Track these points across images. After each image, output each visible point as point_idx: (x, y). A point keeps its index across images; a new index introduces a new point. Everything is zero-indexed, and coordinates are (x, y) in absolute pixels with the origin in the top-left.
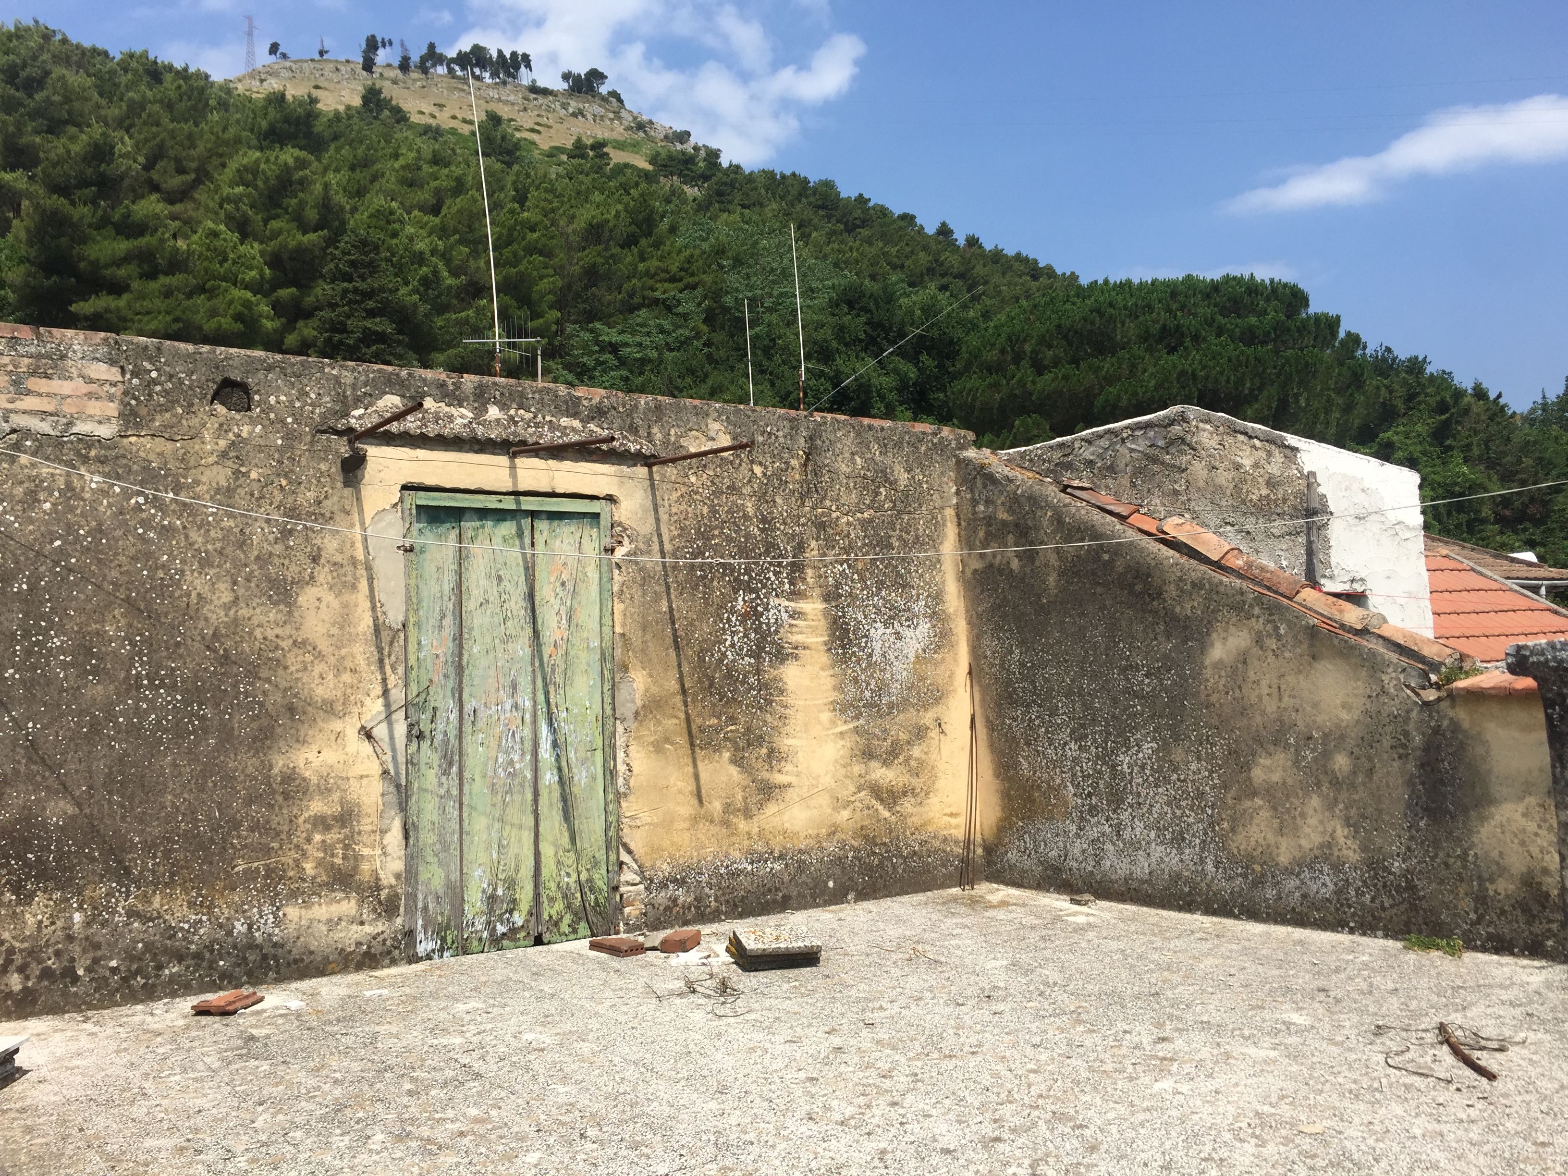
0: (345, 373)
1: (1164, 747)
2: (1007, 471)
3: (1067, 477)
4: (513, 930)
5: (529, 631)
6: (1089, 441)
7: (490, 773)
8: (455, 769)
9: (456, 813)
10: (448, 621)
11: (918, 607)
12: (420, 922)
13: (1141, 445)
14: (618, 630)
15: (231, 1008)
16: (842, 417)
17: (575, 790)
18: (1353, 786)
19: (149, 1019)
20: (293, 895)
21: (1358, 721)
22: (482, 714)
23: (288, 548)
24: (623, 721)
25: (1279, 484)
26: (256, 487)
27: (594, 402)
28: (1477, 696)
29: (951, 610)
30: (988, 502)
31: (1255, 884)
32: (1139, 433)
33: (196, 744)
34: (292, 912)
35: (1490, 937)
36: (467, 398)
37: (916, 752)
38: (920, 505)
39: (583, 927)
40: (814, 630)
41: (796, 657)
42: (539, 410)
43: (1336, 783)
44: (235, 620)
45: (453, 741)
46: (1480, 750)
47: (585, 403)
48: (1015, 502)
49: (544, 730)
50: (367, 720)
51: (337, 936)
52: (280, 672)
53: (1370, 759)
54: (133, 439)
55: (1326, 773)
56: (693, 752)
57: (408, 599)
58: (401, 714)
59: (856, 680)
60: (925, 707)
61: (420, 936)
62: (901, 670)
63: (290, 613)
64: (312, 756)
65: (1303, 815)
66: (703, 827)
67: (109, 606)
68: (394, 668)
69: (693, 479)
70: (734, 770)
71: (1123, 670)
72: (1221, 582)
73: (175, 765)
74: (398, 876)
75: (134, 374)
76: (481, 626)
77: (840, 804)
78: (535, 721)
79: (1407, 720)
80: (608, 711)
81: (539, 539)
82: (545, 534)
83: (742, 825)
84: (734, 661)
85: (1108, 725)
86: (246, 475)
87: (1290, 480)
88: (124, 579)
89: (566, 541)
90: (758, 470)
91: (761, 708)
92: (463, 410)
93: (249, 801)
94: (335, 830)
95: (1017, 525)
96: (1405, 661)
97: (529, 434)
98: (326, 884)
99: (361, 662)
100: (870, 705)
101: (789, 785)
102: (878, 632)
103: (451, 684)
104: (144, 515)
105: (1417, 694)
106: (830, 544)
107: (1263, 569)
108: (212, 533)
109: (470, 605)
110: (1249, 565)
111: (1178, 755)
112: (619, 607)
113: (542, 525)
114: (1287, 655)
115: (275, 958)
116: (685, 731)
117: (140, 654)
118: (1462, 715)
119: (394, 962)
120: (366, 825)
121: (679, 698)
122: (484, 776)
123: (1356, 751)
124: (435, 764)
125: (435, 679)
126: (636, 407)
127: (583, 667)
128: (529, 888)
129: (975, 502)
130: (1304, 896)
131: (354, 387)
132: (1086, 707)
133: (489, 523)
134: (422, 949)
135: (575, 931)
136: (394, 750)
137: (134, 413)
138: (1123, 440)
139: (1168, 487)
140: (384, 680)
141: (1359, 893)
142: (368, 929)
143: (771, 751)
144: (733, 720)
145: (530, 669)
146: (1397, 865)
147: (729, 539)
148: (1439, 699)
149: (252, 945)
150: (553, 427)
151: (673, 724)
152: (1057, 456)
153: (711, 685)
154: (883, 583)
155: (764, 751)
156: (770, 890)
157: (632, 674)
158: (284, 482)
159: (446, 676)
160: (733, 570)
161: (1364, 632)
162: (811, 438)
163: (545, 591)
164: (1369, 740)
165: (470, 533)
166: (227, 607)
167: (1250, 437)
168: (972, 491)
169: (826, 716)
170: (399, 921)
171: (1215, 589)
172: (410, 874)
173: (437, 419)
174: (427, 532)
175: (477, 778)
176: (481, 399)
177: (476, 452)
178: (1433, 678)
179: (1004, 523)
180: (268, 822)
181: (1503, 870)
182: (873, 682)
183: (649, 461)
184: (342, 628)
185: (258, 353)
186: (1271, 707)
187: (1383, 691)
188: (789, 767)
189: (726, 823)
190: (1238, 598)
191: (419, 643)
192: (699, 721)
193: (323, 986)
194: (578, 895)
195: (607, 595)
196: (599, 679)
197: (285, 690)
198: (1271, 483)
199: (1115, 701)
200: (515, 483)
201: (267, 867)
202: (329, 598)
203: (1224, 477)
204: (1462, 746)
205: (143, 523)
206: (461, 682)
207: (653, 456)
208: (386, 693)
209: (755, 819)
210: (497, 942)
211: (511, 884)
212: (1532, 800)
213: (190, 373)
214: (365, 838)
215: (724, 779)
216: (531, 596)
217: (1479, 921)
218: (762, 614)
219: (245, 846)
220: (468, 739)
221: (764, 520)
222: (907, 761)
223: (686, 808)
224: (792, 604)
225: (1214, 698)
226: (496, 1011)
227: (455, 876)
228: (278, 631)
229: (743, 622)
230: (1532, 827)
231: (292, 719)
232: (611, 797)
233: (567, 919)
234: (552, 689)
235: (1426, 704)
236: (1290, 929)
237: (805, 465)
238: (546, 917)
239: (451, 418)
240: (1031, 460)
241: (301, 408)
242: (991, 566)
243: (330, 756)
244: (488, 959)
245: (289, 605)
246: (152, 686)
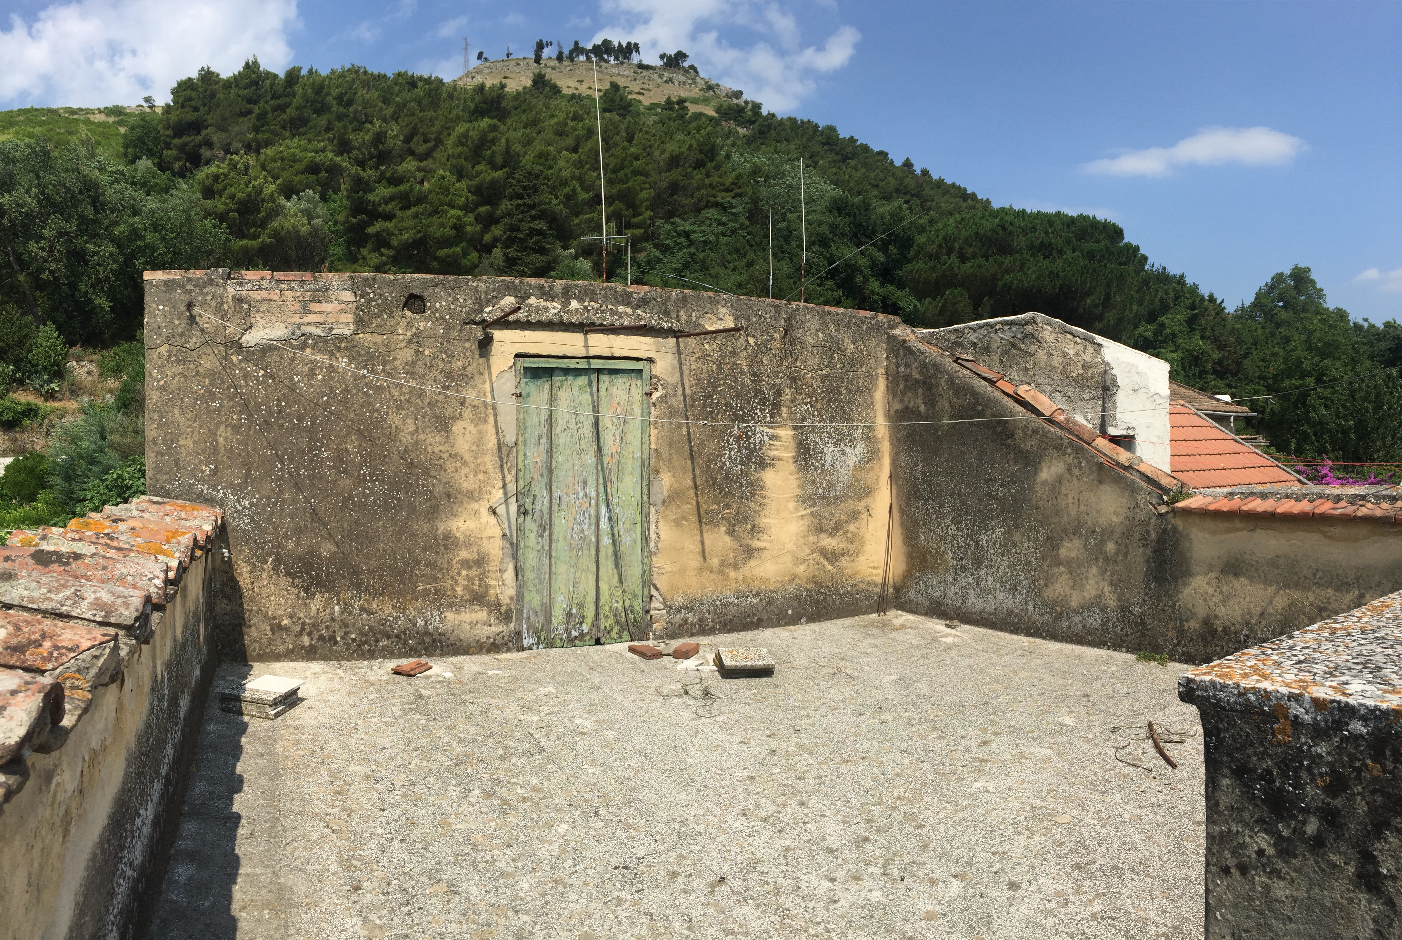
0: (481, 284)
1: (1009, 532)
2: (920, 346)
3: (959, 353)
4: (582, 635)
5: (595, 447)
6: (974, 329)
7: (569, 537)
8: (547, 534)
9: (547, 561)
10: (543, 441)
11: (858, 433)
12: (525, 626)
13: (1007, 336)
14: (653, 446)
15: (412, 673)
16: (811, 305)
17: (623, 549)
18: (1116, 562)
19: (369, 672)
20: (450, 606)
21: (1122, 523)
22: (565, 499)
23: (446, 397)
24: (655, 505)
25: (1090, 367)
26: (428, 359)
27: (641, 295)
28: (1188, 512)
29: (880, 436)
30: (907, 366)
31: (1056, 619)
32: (1007, 327)
33: (396, 515)
34: (450, 615)
35: (1184, 654)
36: (557, 296)
37: (852, 528)
38: (861, 366)
39: (626, 635)
40: (786, 448)
41: (773, 466)
42: (604, 302)
43: (1107, 560)
44: (417, 441)
45: (546, 516)
46: (1187, 544)
47: (635, 296)
48: (924, 366)
49: (603, 510)
50: (493, 503)
51: (476, 632)
52: (442, 472)
53: (1127, 546)
54: (361, 335)
55: (1101, 553)
56: (701, 527)
57: (518, 426)
58: (514, 499)
59: (813, 482)
60: (860, 498)
61: (525, 635)
62: (844, 475)
63: (448, 437)
64: (460, 524)
65: (1087, 578)
66: (706, 574)
67: (349, 434)
68: (509, 471)
69: (707, 347)
70: (727, 538)
71: (987, 481)
72: (1049, 431)
73: (384, 526)
74: (511, 599)
75: (362, 296)
76: (564, 444)
77: (798, 561)
78: (597, 504)
79: (1149, 524)
80: (645, 499)
81: (603, 387)
82: (607, 384)
83: (732, 574)
84: (730, 468)
85: (975, 515)
86: (422, 353)
87: (1096, 365)
88: (357, 418)
89: (620, 388)
90: (751, 341)
91: (747, 499)
92: (555, 304)
93: (425, 549)
94: (474, 569)
95: (924, 382)
96: (1150, 488)
97: (597, 318)
98: (469, 601)
99: (490, 466)
100: (822, 497)
101: (765, 549)
102: (830, 450)
103: (545, 480)
104: (367, 380)
105: (1156, 509)
106: (799, 391)
107: (1075, 423)
108: (404, 390)
109: (558, 430)
110: (1067, 420)
111: (1017, 537)
112: (654, 432)
113: (605, 378)
114: (1085, 479)
115: (440, 641)
116: (696, 513)
117: (365, 461)
118: (1179, 522)
119: (509, 650)
120: (493, 567)
121: (692, 492)
122: (565, 539)
123: (1120, 541)
124: (535, 530)
125: (535, 477)
126: (669, 297)
127: (630, 470)
128: (592, 608)
129: (898, 365)
130: (1084, 626)
131: (486, 293)
132: (963, 503)
133: (571, 378)
134: (526, 642)
135: (621, 637)
136: (509, 521)
137: (361, 320)
138: (996, 331)
139: (1022, 365)
140: (504, 478)
141: (1114, 626)
142: (494, 629)
143: (754, 526)
144: (728, 506)
145: (595, 471)
146: (1136, 610)
147: (730, 387)
148: (1167, 512)
149: (427, 633)
150: (613, 313)
151: (688, 508)
152: (953, 337)
153: (714, 484)
154: (834, 417)
155: (749, 526)
156: (749, 616)
157: (662, 476)
158: (444, 356)
159: (542, 475)
160: (732, 408)
161: (1129, 468)
162: (789, 319)
163: (607, 421)
164: (1127, 535)
165: (558, 384)
166: (412, 434)
167: (1074, 336)
168: (897, 358)
169: (792, 505)
170: (512, 625)
171: (1045, 434)
172: (519, 597)
173: (538, 309)
174: (531, 384)
175: (561, 539)
176: (566, 295)
177: (563, 331)
178: (1165, 498)
179: (917, 381)
180: (436, 562)
181: (1194, 615)
182: (825, 483)
183: (677, 334)
184: (478, 446)
185: (430, 276)
186: (1073, 512)
187: (1137, 506)
188: (765, 537)
189: (721, 573)
190: (1059, 442)
191: (525, 455)
192: (705, 506)
193: (467, 662)
194: (623, 615)
195: (646, 424)
196: (639, 479)
197: (445, 483)
198: (1085, 366)
199: (980, 500)
200: (587, 351)
201: (435, 588)
202: (471, 427)
203: (1057, 361)
204: (1178, 541)
205: (367, 385)
206: (551, 479)
207: (680, 331)
208: (504, 486)
209: (741, 570)
210: (572, 642)
211: (581, 606)
212: (1212, 575)
213: (391, 293)
214: (491, 575)
215: (721, 544)
216: (596, 424)
217: (1178, 644)
218: (751, 437)
219: (423, 575)
220: (555, 515)
221: (754, 374)
222: (845, 533)
223: (694, 562)
224: (772, 431)
225: (1041, 503)
226: (562, 697)
227: (546, 600)
228: (441, 448)
229: (738, 443)
230: (1211, 590)
231: (449, 502)
232: (646, 554)
233: (616, 629)
234: (609, 484)
235: (1160, 515)
236: (1074, 646)
237: (784, 338)
238: (603, 627)
239: (547, 309)
240: (937, 339)
241: (455, 309)
242: (907, 408)
243: (471, 525)
244: (565, 653)
245: (447, 432)
246: (372, 481)
